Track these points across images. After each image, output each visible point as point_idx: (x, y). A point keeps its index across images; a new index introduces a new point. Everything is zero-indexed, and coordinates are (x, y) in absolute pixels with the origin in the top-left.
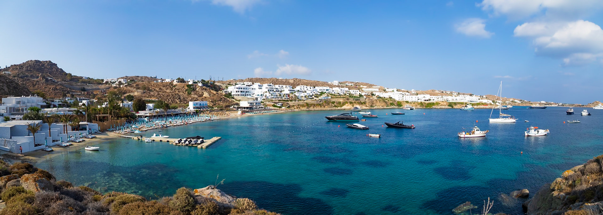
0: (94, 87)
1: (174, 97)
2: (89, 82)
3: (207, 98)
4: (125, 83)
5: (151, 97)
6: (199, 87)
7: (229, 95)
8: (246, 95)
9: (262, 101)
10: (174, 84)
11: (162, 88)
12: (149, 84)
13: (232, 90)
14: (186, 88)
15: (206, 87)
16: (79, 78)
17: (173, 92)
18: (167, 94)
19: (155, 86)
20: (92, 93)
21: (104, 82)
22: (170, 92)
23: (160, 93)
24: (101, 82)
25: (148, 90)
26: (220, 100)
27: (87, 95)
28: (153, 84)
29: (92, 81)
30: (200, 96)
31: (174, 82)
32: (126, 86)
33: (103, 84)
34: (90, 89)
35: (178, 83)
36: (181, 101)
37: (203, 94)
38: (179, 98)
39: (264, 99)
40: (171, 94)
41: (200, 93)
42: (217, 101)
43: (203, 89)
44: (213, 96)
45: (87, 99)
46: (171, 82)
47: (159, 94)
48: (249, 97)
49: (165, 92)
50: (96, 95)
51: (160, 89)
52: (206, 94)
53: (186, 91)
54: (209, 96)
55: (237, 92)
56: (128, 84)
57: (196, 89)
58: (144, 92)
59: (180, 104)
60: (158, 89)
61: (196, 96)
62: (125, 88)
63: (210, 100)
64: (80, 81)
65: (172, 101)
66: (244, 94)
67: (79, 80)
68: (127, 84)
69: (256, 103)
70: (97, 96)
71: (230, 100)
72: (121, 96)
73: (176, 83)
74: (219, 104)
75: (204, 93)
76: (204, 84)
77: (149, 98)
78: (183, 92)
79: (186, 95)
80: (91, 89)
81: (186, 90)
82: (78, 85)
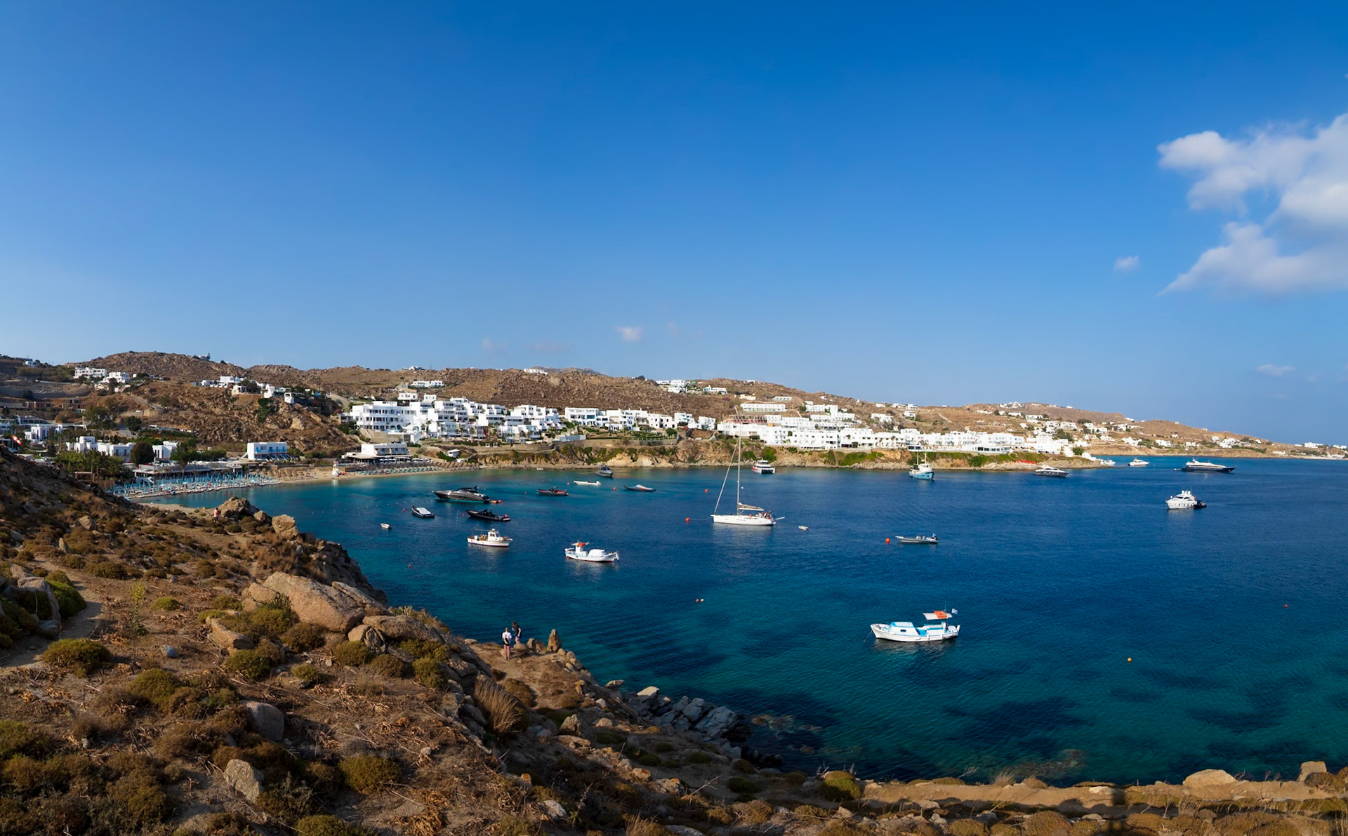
0: (54, 388)
1: (227, 427)
2: (40, 375)
3: (297, 432)
4: (126, 383)
5: (179, 424)
6: (286, 406)
7: (350, 426)
8: (387, 427)
9: (420, 443)
10: (233, 394)
11: (205, 401)
12: (179, 388)
13: (358, 415)
14: (257, 405)
15: (300, 406)
16: (14, 364)
17: (227, 415)
18: (215, 418)
19: (192, 396)
20: (49, 405)
21: (75, 377)
22: (222, 415)
23: (200, 415)
24: (68, 376)
25: (175, 406)
26: (324, 439)
27: (38, 410)
28: (186, 391)
29: (47, 373)
30: (284, 427)
31: (233, 390)
32: (126, 390)
33: (73, 381)
34: (43, 395)
35: (241, 393)
36: (240, 437)
37: (291, 423)
38: (239, 430)
39: (423, 439)
40: (221, 418)
41: (285, 420)
42: (318, 441)
43: (294, 410)
44: (311, 428)
45: (38, 419)
46: (227, 390)
47: (196, 417)
48: (393, 432)
49: (212, 413)
50: (59, 410)
51: (202, 404)
52: (297, 424)
53: (254, 414)
54: (303, 428)
55: (368, 419)
56: (132, 386)
57: (277, 410)
58: (166, 411)
59: (237, 445)
60: (197, 404)
61: (275, 427)
62: (124, 396)
63: (302, 438)
64: (19, 372)
65: (221, 435)
66: (384, 424)
67: (16, 370)
68: (128, 386)
69: (397, 449)
70: (61, 413)
71: (348, 439)
72: (114, 419)
73: (237, 392)
74: (320, 448)
75: (294, 420)
76: (296, 399)
77: (175, 426)
78: (249, 417)
79: (253, 423)
80: (47, 395)
81: (256, 411)
82: (16, 384)
